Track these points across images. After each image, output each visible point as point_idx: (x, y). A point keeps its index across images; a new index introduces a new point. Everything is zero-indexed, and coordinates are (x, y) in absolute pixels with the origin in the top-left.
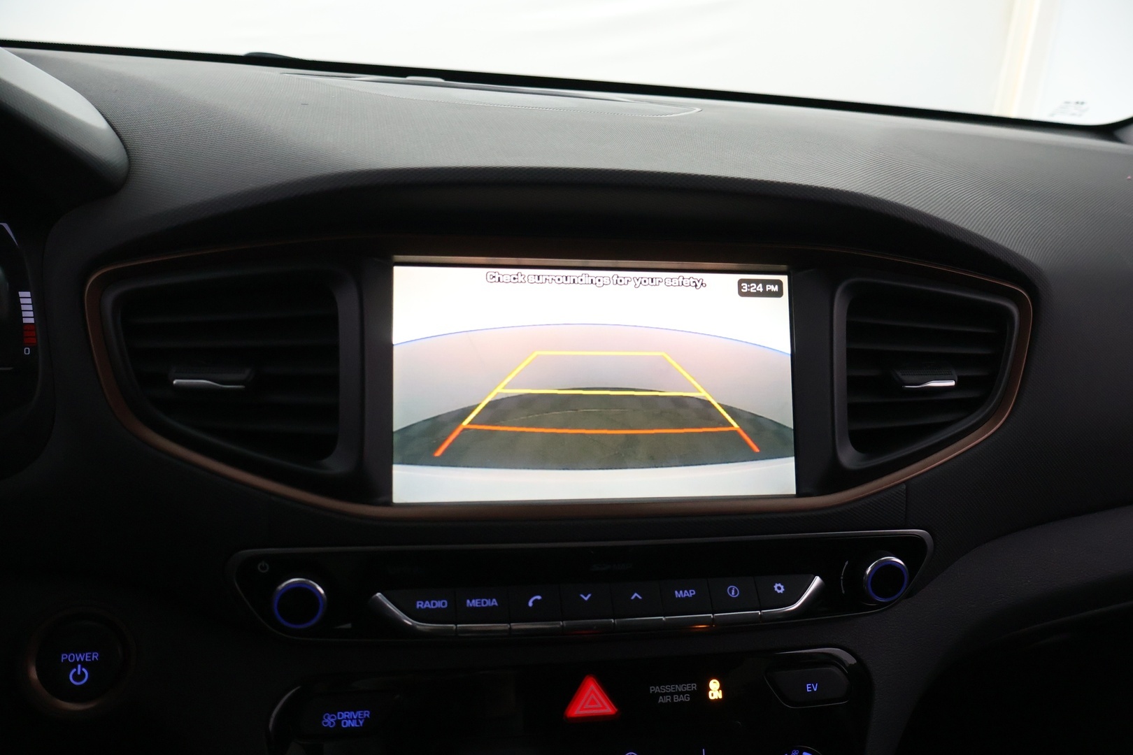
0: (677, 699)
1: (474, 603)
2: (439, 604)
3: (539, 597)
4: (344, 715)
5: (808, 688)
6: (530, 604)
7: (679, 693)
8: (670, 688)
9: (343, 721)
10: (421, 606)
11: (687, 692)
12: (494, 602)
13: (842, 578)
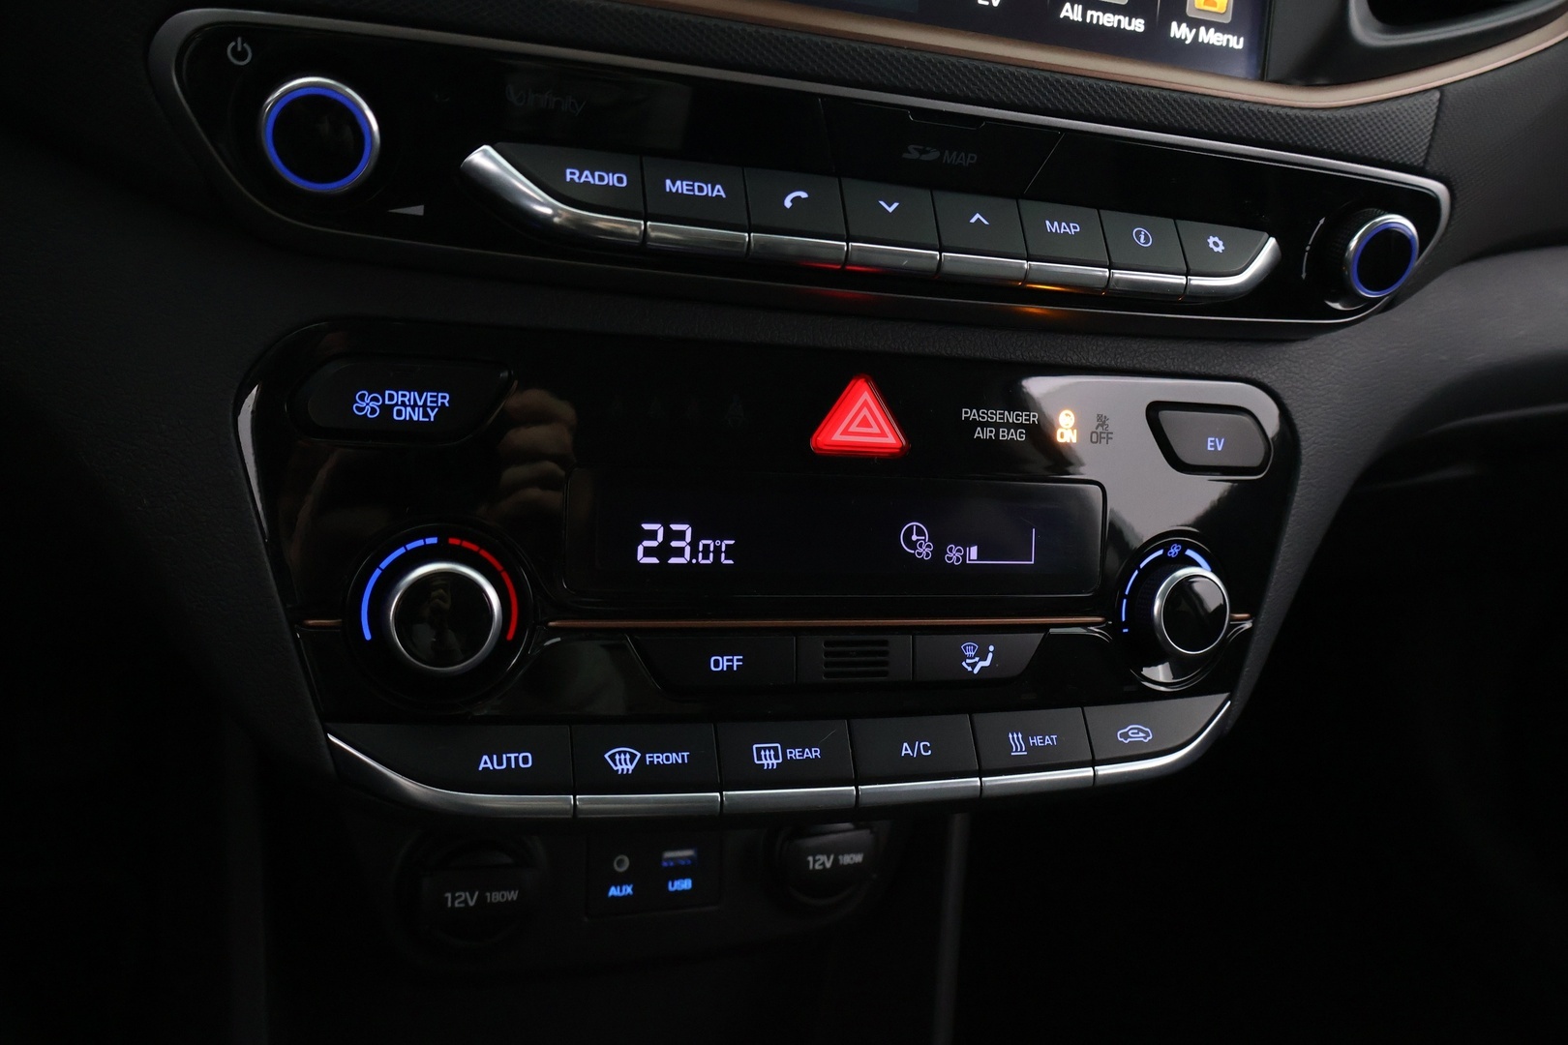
0: (1005, 435)
1: (681, 187)
2: (611, 179)
3: (804, 195)
4: (398, 397)
5: (1209, 444)
6: (788, 203)
7: (1009, 426)
8: (995, 416)
9: (395, 409)
10: (576, 177)
11: (1021, 426)
12: (719, 191)
13: (1308, 248)
